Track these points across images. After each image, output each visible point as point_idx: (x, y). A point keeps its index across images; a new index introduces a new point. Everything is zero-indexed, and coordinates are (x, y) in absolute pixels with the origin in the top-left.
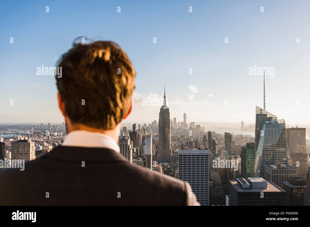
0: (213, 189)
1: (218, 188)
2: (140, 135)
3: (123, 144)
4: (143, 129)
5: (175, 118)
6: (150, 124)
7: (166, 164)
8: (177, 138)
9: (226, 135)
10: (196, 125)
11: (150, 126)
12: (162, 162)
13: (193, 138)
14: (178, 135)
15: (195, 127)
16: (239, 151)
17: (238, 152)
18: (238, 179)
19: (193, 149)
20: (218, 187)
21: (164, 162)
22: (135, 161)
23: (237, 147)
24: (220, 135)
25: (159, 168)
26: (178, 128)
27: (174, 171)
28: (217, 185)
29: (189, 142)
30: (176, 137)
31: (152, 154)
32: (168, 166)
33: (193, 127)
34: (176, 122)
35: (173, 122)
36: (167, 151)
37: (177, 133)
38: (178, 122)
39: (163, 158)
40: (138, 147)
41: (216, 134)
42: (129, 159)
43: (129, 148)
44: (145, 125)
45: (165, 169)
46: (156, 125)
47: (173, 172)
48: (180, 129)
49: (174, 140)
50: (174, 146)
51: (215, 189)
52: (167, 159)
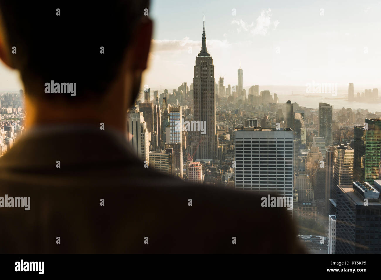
0: (299, 207)
1: (307, 206)
2: (158, 108)
3: (132, 122)
4: (164, 98)
5: (222, 78)
6: (174, 91)
7: (208, 162)
8: (226, 116)
9: (322, 107)
10: (261, 92)
11: (175, 94)
12: (200, 159)
13: (257, 115)
14: (228, 110)
15: (259, 94)
16: (347, 138)
17: (344, 140)
18: (354, 183)
19: (263, 130)
20: (307, 204)
21: (205, 159)
22: (152, 154)
23: (342, 132)
24: (308, 109)
25: (195, 167)
26: (228, 96)
27: (224, 173)
28: (306, 200)
29: (251, 121)
30: (225, 112)
31: (181, 141)
32: (211, 165)
33: (256, 96)
34: (224, 85)
35: (218, 86)
36: (209, 138)
37: (226, 106)
38: (227, 87)
39: (202, 150)
40: (155, 130)
41: (300, 108)
42: (143, 148)
43: (142, 128)
44: (166, 91)
45: (208, 170)
46: (187, 92)
47: (222, 177)
48: (231, 98)
49: (221, 119)
50: (222, 129)
51: (302, 208)
52: (209, 152)
